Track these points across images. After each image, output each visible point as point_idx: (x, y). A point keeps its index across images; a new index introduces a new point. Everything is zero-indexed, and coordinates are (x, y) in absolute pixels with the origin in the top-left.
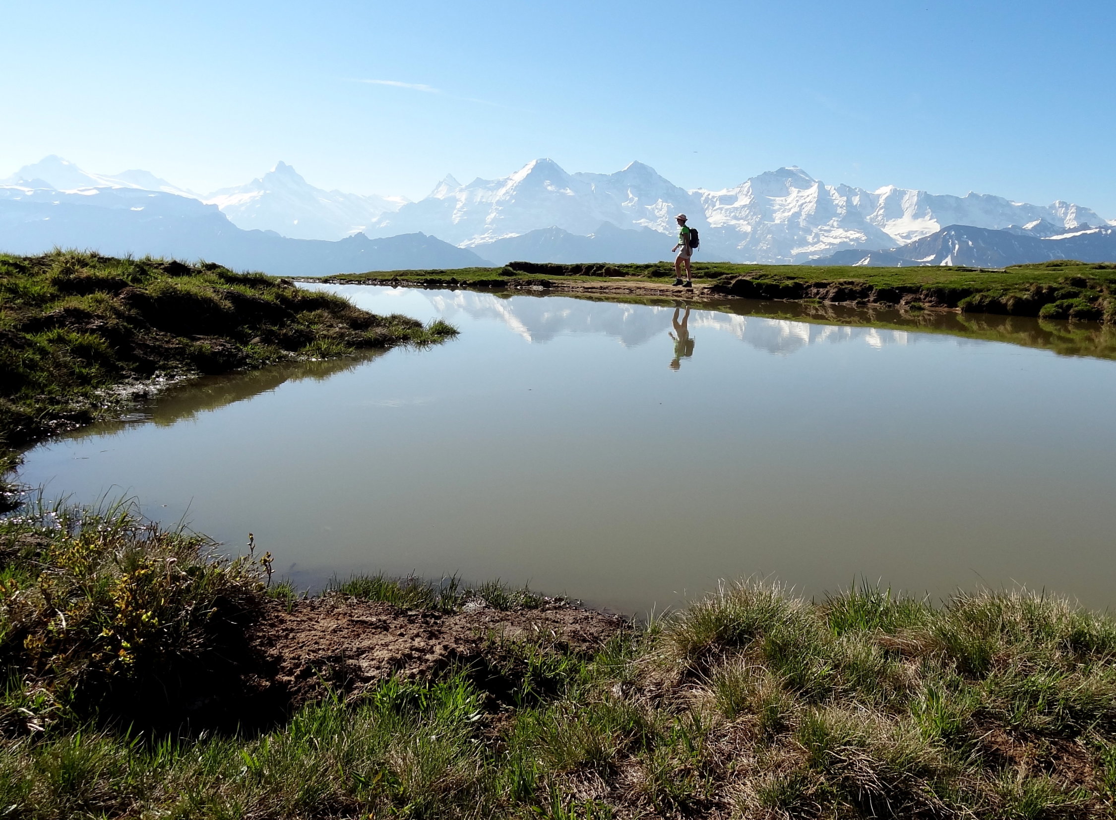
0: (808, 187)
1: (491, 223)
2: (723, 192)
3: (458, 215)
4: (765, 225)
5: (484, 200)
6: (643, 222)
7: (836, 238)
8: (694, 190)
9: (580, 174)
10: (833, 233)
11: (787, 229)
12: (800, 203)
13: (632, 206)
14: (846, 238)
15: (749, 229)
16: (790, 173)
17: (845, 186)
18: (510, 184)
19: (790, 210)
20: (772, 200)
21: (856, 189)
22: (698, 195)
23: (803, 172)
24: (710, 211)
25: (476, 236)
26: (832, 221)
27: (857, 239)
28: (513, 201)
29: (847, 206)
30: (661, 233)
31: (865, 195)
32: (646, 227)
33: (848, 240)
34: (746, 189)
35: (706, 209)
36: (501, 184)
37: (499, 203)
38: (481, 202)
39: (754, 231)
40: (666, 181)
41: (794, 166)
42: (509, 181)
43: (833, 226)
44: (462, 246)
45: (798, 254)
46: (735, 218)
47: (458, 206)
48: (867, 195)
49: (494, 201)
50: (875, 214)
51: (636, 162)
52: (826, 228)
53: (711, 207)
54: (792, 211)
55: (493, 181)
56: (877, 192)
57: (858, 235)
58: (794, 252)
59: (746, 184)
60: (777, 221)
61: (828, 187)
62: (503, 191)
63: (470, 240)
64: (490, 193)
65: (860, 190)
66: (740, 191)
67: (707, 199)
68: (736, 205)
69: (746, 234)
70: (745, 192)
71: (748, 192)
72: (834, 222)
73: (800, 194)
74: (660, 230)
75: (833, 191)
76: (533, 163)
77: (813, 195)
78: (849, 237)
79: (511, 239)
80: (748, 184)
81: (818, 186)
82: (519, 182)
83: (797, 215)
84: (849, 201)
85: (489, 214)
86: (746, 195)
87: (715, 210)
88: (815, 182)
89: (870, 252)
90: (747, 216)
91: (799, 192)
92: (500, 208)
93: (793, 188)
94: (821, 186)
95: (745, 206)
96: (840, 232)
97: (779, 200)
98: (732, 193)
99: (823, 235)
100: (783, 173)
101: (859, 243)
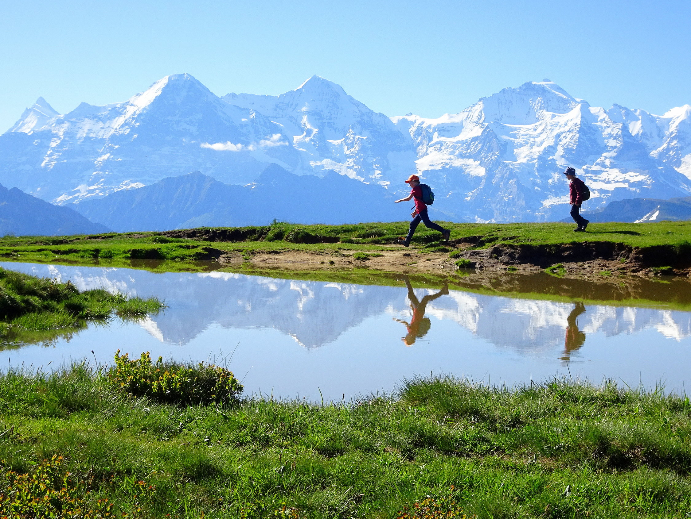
0: (566, 110)
1: (103, 169)
2: (445, 119)
3: (54, 157)
4: (506, 165)
5: (92, 135)
6: (327, 164)
7: (609, 182)
8: (401, 118)
9: (234, 95)
10: (604, 176)
11: (538, 169)
12: (555, 133)
13: (312, 140)
14: (624, 182)
15: (481, 172)
16: (543, 91)
17: (620, 107)
18: (130, 111)
19: (542, 143)
20: (512, 129)
21: (636, 111)
22: (406, 123)
23: (559, 89)
24: (425, 147)
25: (79, 187)
26: (603, 158)
27: (640, 184)
28: (136, 136)
29: (624, 136)
30: (353, 180)
31: (649, 120)
32: (332, 171)
33: (626, 185)
34: (476, 114)
35: (419, 145)
36: (116, 112)
37: (114, 139)
38: (87, 139)
39: (490, 174)
40: (358, 104)
41: (546, 80)
42: (128, 107)
43: (604, 166)
44: (61, 199)
45: (553, 207)
46: (461, 156)
47: (53, 145)
48: (652, 120)
49: (107, 135)
50: (665, 145)
51: (315, 79)
52: (595, 168)
53: (425, 142)
54: (545, 145)
55: (104, 108)
56: (667, 115)
57: (641, 178)
58: (547, 203)
59: (477, 107)
60: (522, 160)
61: (593, 110)
62: (121, 120)
63: (70, 194)
64: (101, 124)
65: (643, 113)
66: (468, 117)
67: (419, 132)
68: (462, 137)
69: (478, 179)
70: (475, 119)
71: (480, 119)
72: (606, 157)
73: (556, 120)
74: (352, 175)
75: (603, 116)
76: (163, 82)
77: (575, 121)
78: (628, 181)
79: (134, 192)
80: (480, 107)
81: (582, 110)
82: (144, 109)
83: (551, 150)
84: (625, 128)
85: (100, 155)
86: (477, 123)
87: (430, 147)
88: (576, 102)
89: (659, 203)
90: (479, 152)
91: (553, 116)
92: (116, 147)
93: (545, 112)
94: (585, 106)
95: (475, 139)
96: (614, 174)
97: (524, 129)
98: (457, 119)
99: (591, 178)
100: (528, 87)
101: (644, 190)
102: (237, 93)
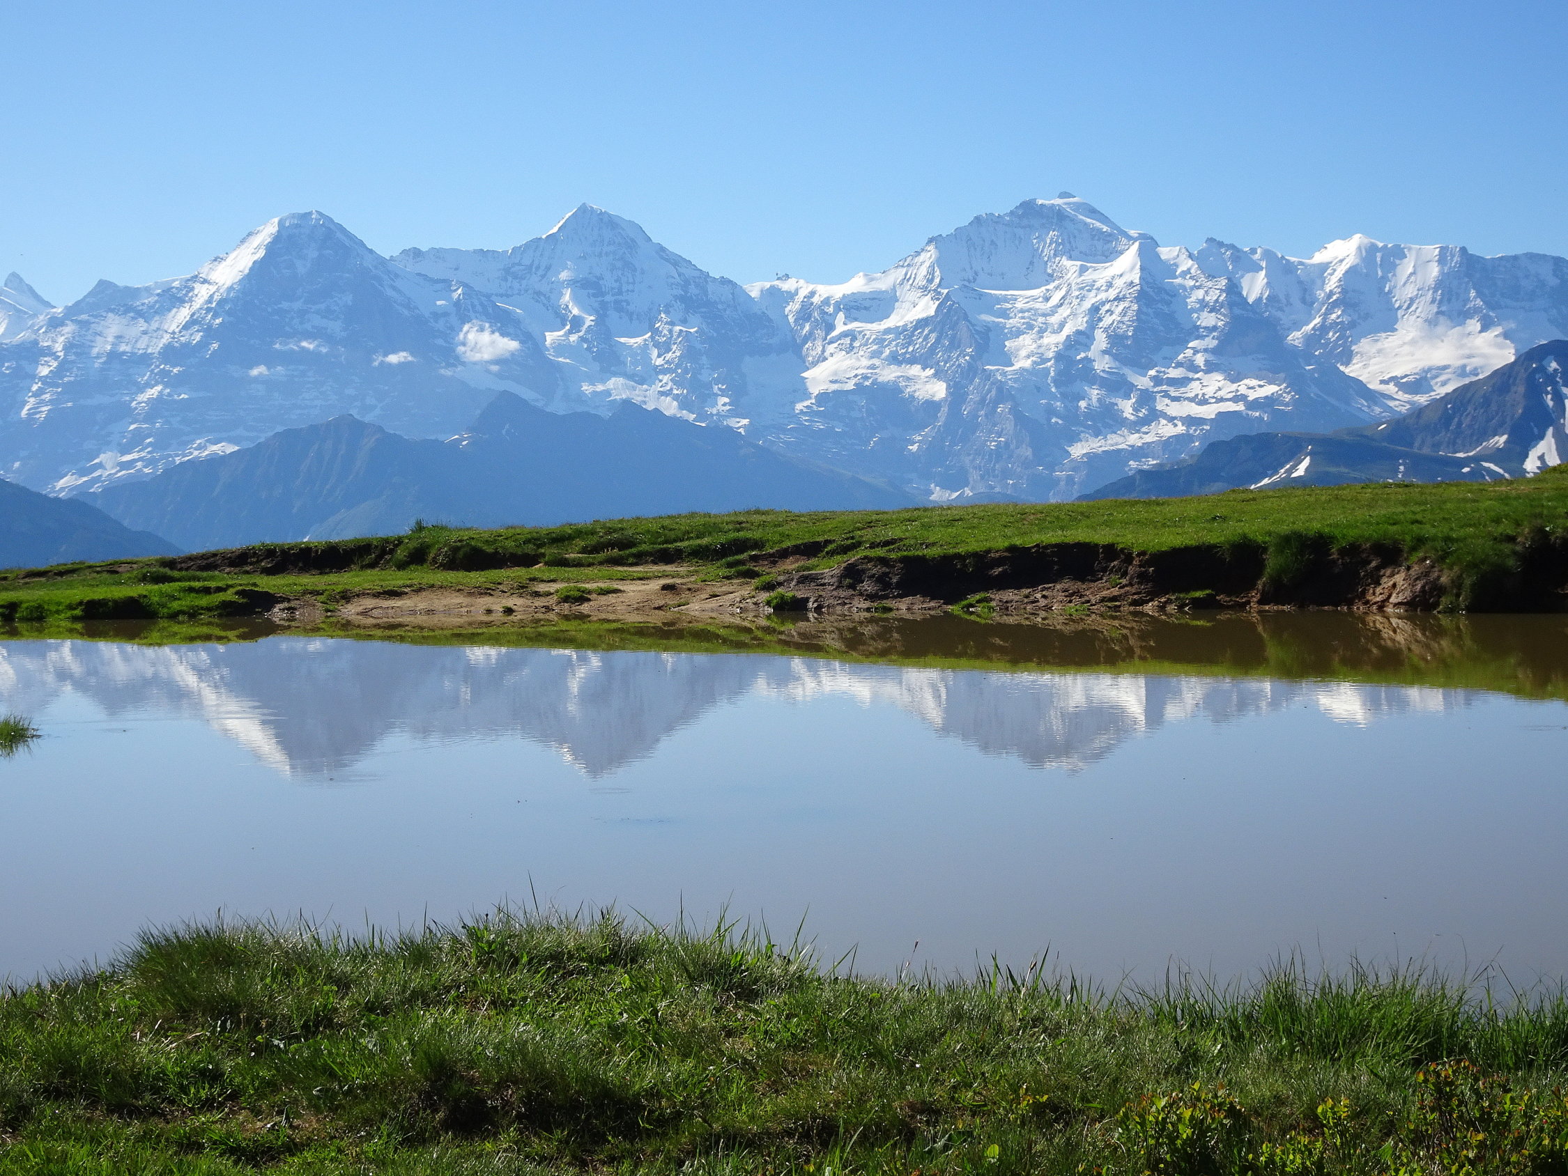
0: (1110, 255)
1: (150, 417)
2: (856, 285)
3: (47, 397)
4: (988, 376)
5: (123, 348)
6: (617, 387)
7: (1203, 402)
8: (767, 285)
9: (417, 253)
10: (1194, 389)
11: (1055, 381)
12: (1087, 305)
13: (582, 339)
14: (1237, 398)
15: (939, 390)
16: (1057, 217)
17: (1221, 244)
18: (202, 293)
19: (1062, 325)
20: (999, 300)
21: (1253, 251)
22: (776, 297)
23: (1093, 212)
24: (819, 343)
25: (102, 458)
26: (1189, 352)
27: (1270, 401)
28: (215, 346)
29: (1231, 305)
30: (673, 419)
31: (1281, 269)
32: (627, 403)
33: (1240, 407)
34: (923, 271)
35: (806, 339)
36: (173, 297)
37: (169, 353)
38: (113, 356)
39: (957, 394)
40: (677, 261)
41: (1063, 195)
42: (197, 286)
43: (1193, 368)
44: (65, 484)
45: (1091, 458)
46: (895, 359)
47: (44, 371)
48: (1289, 268)
49: (156, 347)
50: (1317, 320)
51: (584, 210)
52: (1174, 373)
53: (819, 333)
54: (1067, 330)
55: (147, 289)
56: (1319, 258)
57: (1270, 389)
58: (1078, 451)
59: (923, 256)
60: (1023, 363)
61: (1166, 253)
62: (184, 314)
63: (82, 472)
64: (142, 325)
65: (1268, 254)
66: (906, 279)
67: (805, 313)
68: (893, 321)
69: (931, 406)
70: (921, 280)
71: (930, 281)
72: (1197, 350)
73: (1089, 276)
74: (670, 407)
75: (1186, 264)
76: (268, 231)
77: (1127, 278)
78: (1243, 398)
79: (215, 462)
80: (929, 256)
81: (1141, 252)
82: (231, 288)
83: (1082, 339)
84: (1233, 289)
85: (142, 389)
86: (925, 289)
87: (831, 342)
88: (1129, 238)
89: (1311, 440)
90: (932, 350)
91: (1083, 270)
92: (175, 371)
93: (1066, 262)
94: (1148, 247)
95: (922, 323)
96: (1215, 383)
97: (1024, 298)
98: (883, 284)
99: (1166, 395)
100: (1029, 210)
101: (1276, 414)
102: (424, 249)
